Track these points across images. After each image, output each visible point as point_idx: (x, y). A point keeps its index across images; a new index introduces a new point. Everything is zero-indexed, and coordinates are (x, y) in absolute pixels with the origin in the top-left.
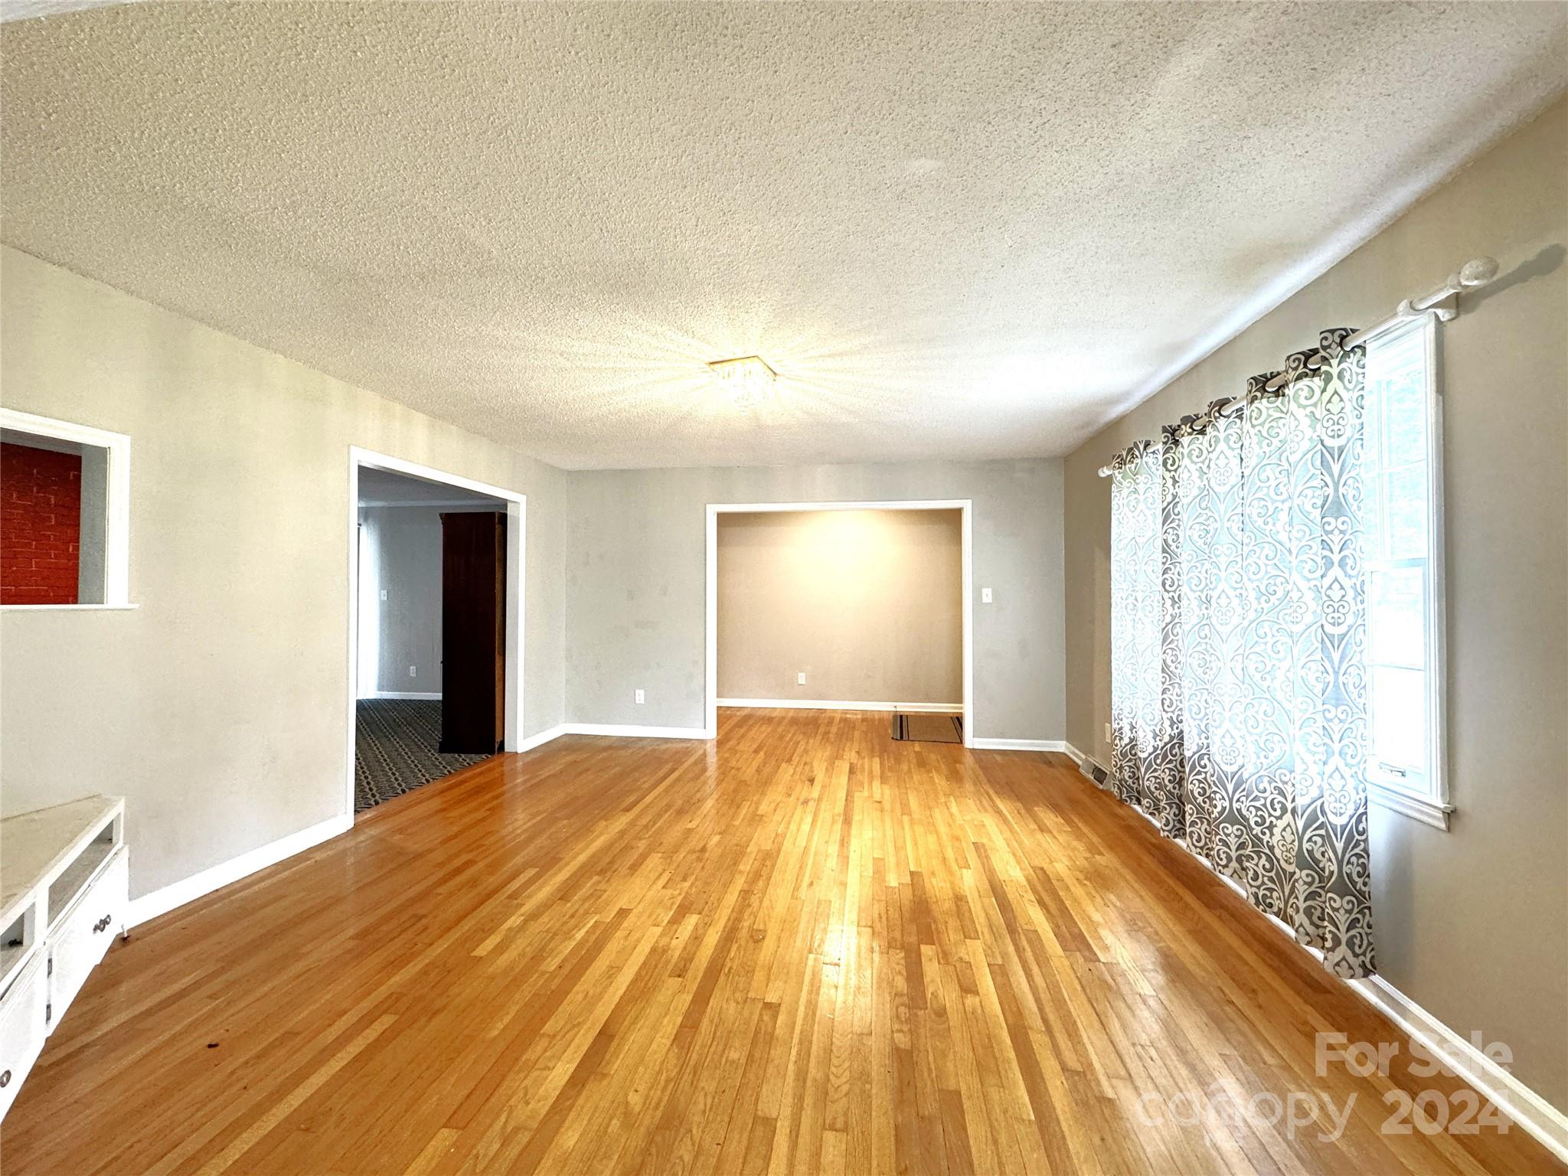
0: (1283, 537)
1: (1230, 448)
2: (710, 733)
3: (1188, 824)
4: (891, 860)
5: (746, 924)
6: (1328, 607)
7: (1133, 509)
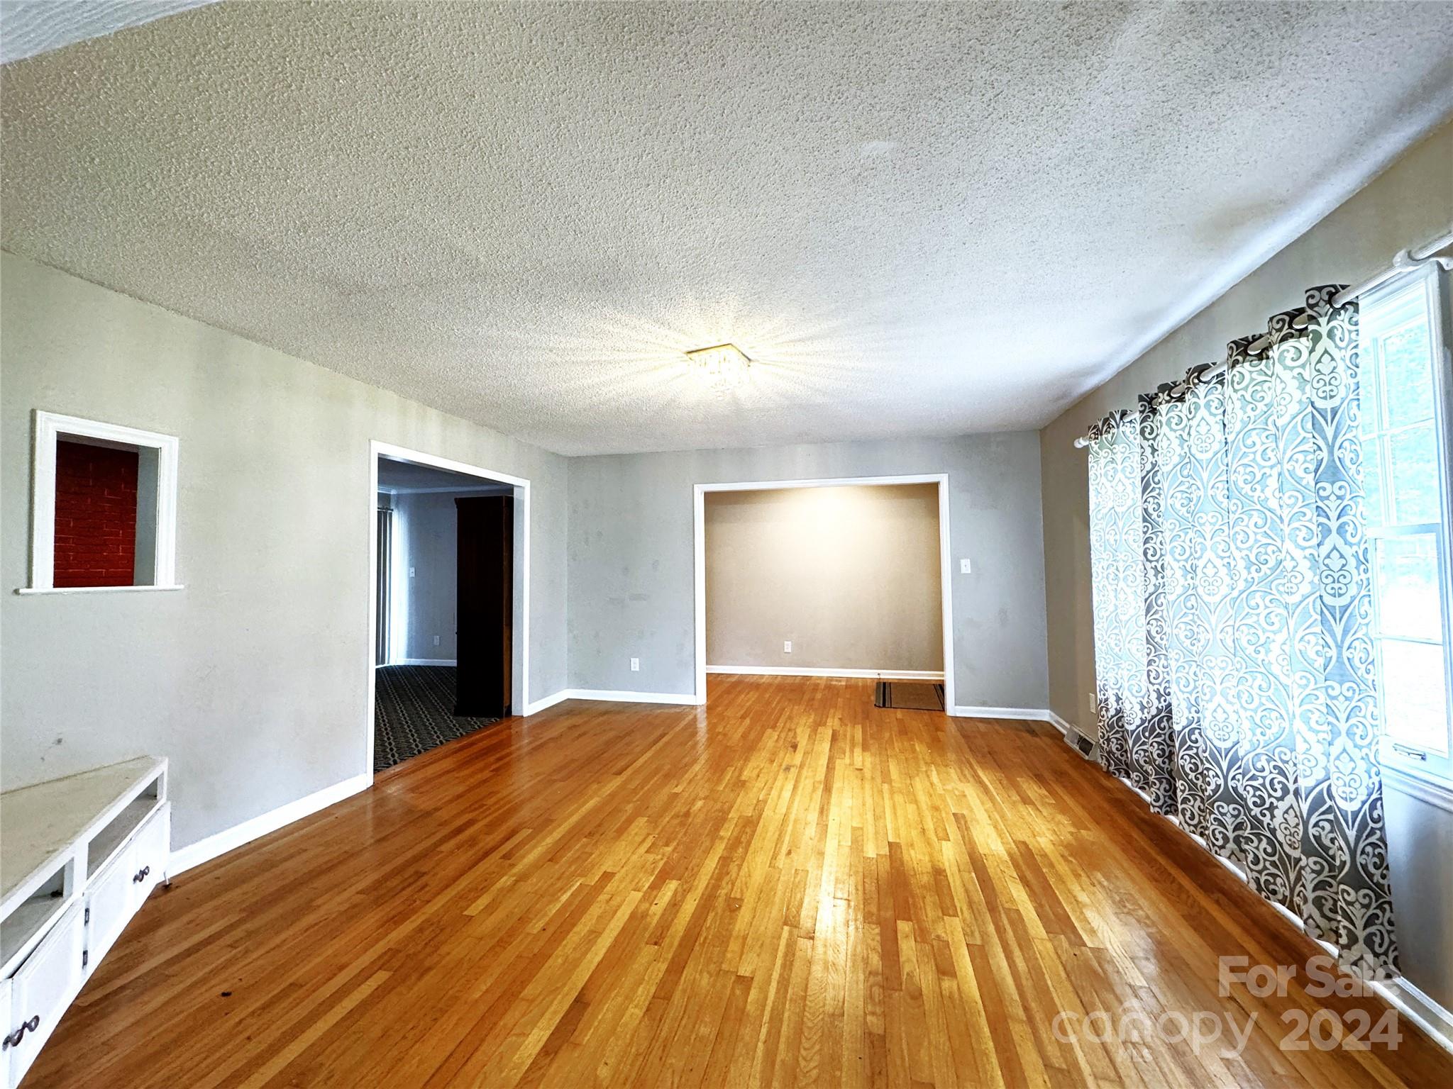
0: (1273, 504)
1: (1211, 414)
2: (699, 698)
3: (1180, 801)
4: (870, 830)
5: (724, 892)
6: (1327, 577)
7: (1111, 479)
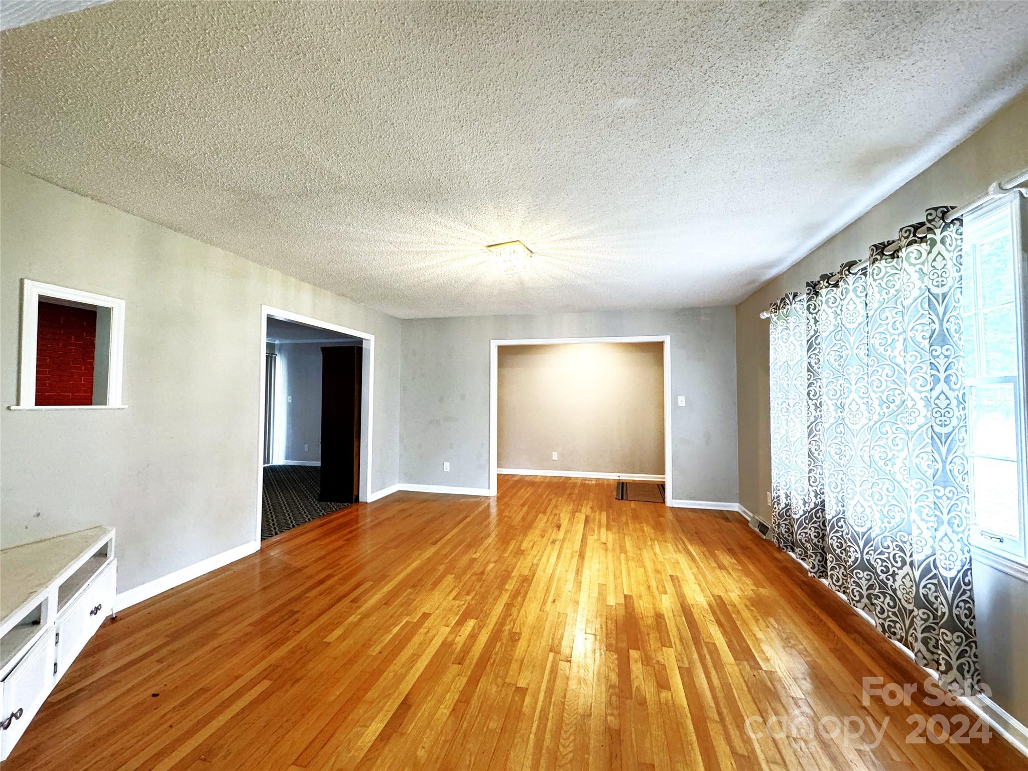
0: (899, 360)
1: (857, 296)
2: (492, 491)
3: (829, 568)
4: (611, 586)
5: (508, 628)
6: (936, 413)
7: (786, 341)
